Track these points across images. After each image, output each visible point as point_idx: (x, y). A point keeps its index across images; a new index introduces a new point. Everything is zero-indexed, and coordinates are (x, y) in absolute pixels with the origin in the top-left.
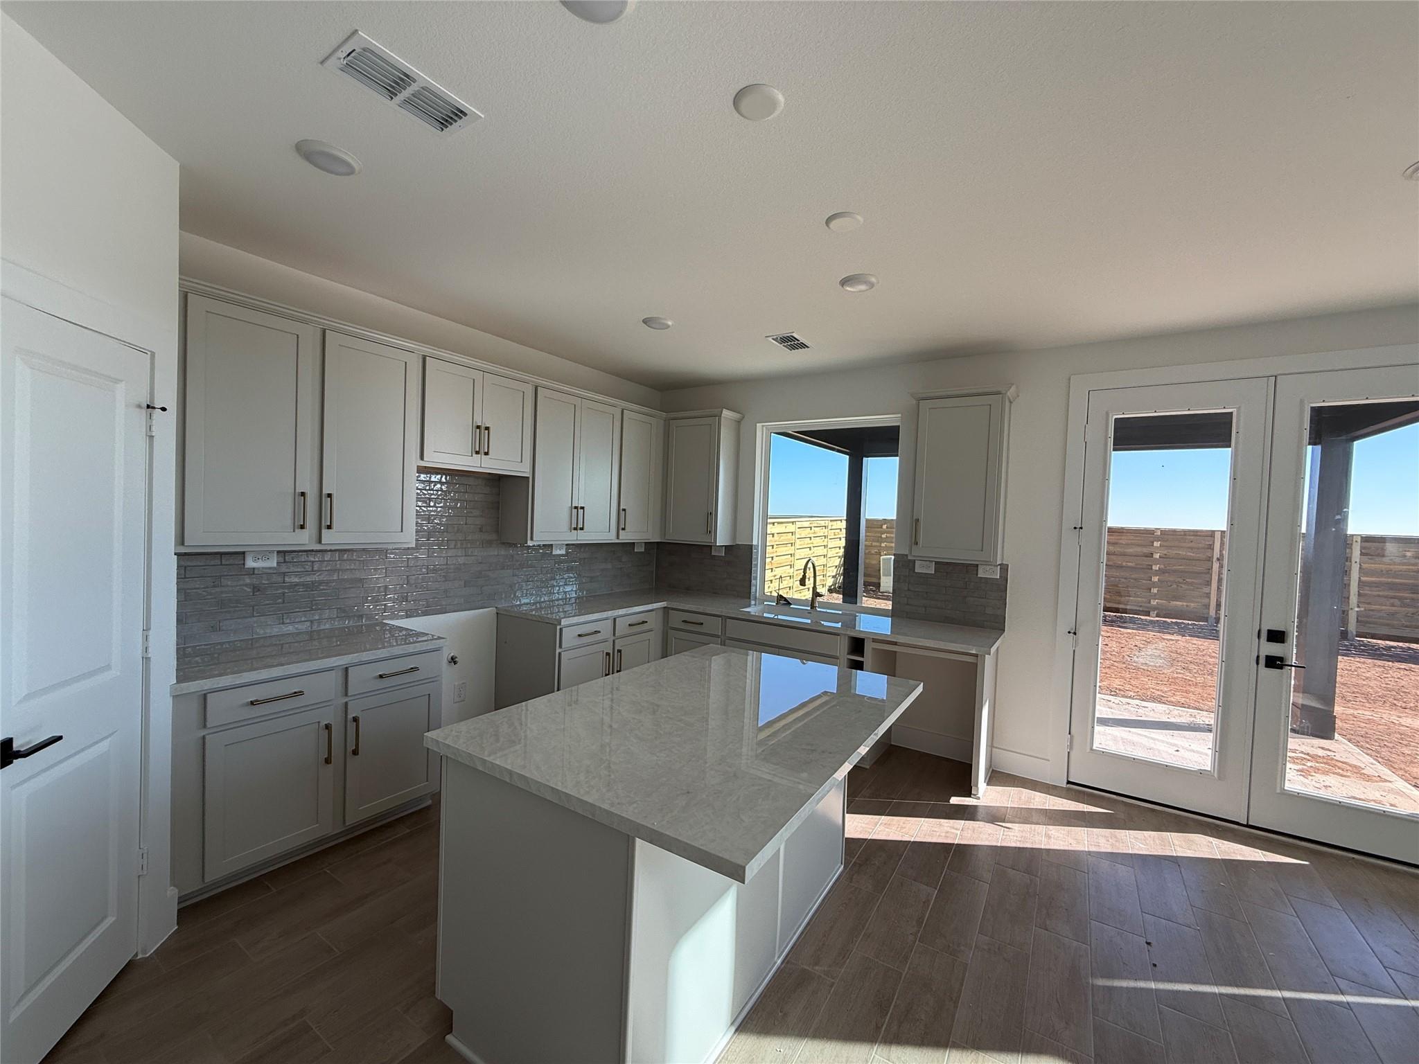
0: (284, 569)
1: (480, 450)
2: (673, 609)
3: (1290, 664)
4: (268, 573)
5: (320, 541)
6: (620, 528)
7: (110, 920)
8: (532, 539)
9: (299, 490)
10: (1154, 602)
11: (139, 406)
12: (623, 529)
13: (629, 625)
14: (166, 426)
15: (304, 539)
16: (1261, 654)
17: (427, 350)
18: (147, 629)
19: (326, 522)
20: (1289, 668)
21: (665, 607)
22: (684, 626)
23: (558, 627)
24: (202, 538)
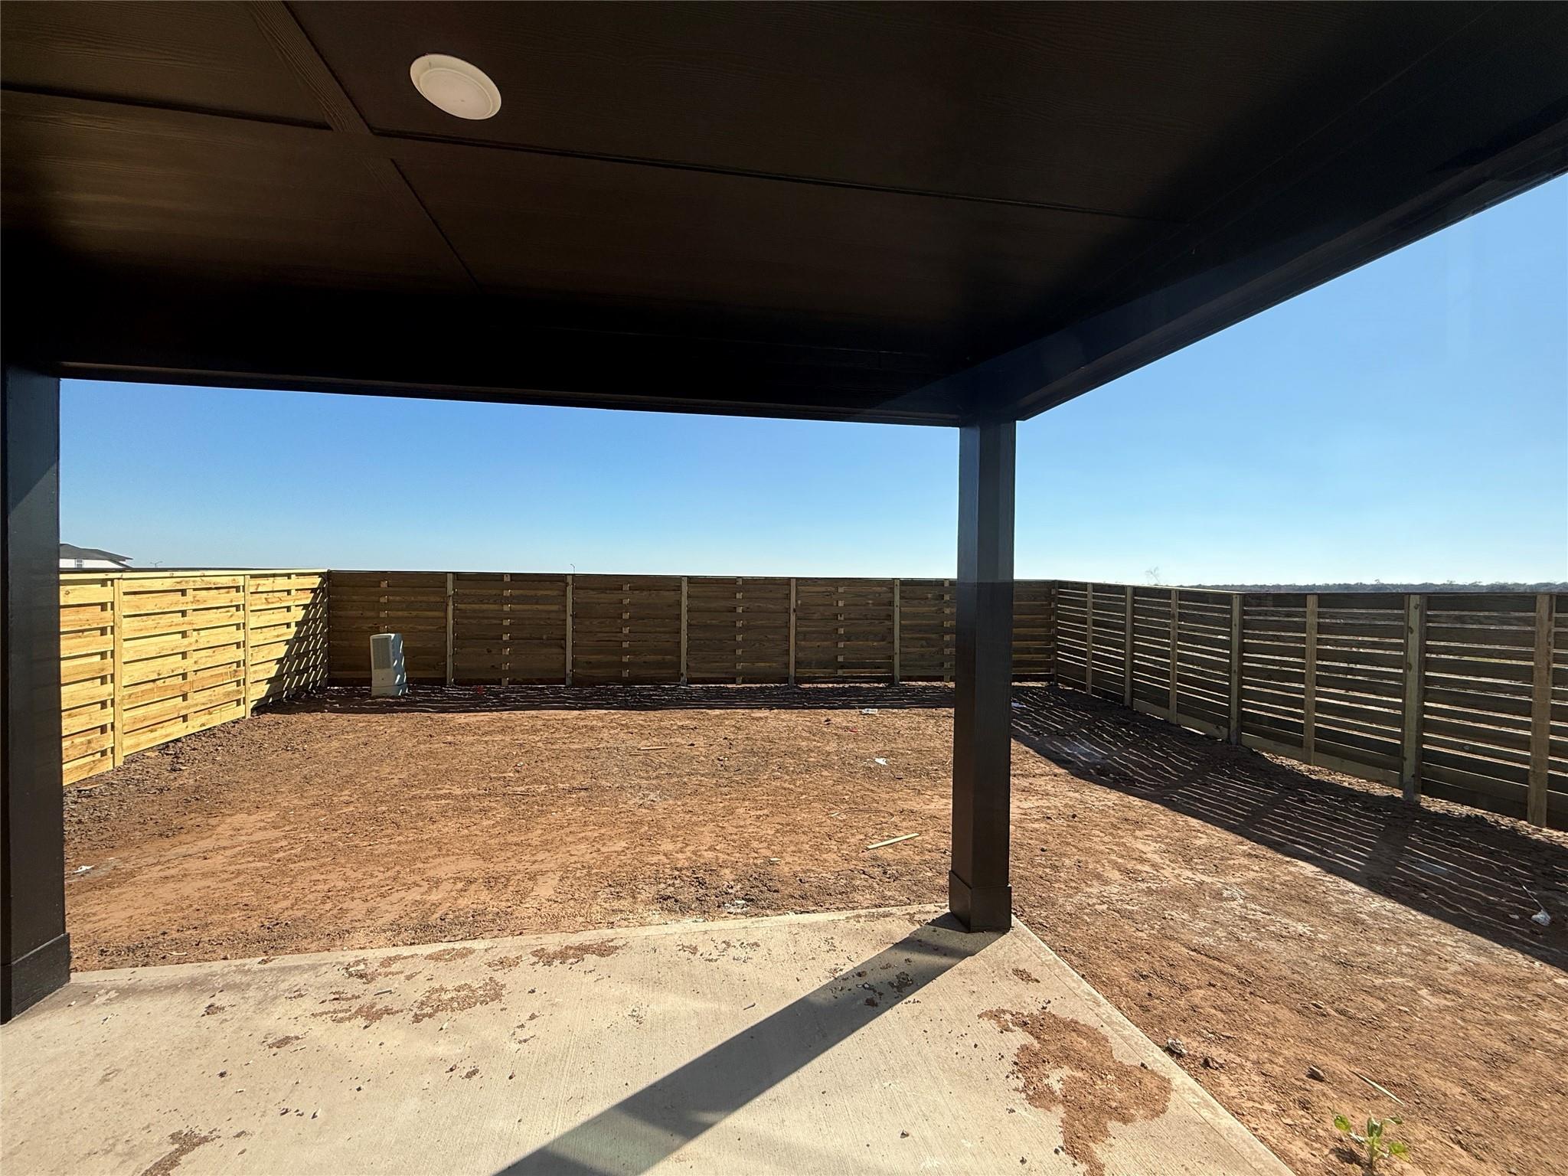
10: (739, 666)
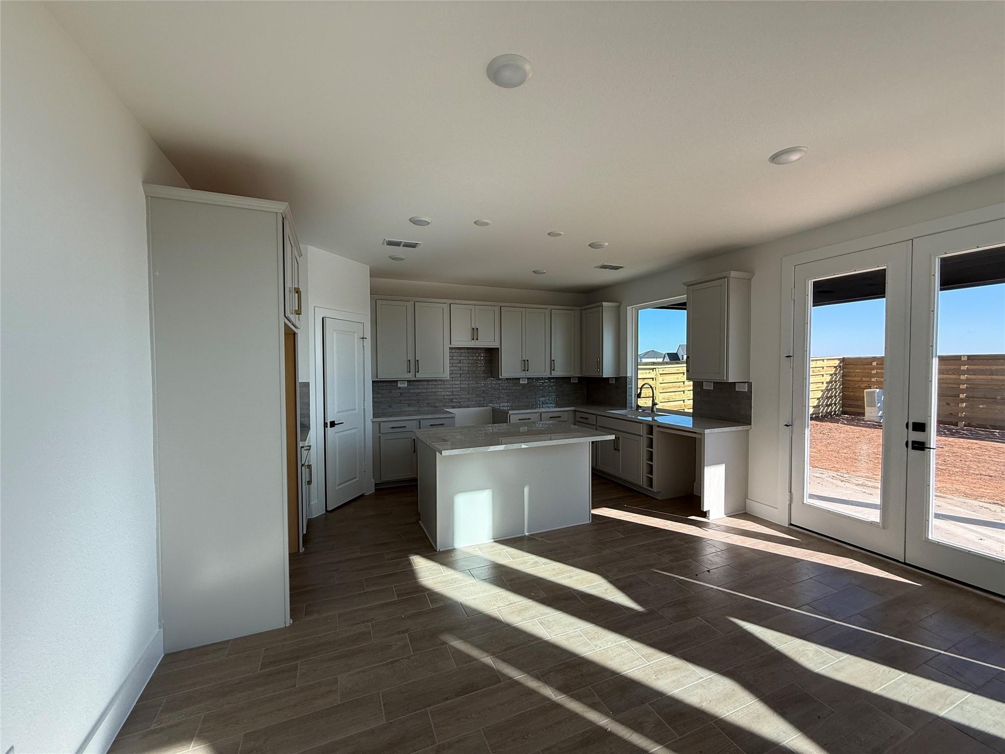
0: (409, 387)
1: (474, 338)
2: (577, 411)
3: (929, 447)
4: (403, 388)
5: (415, 377)
6: (552, 369)
7: (357, 479)
8: (501, 376)
9: (408, 359)
11: (360, 338)
12: (553, 370)
13: (550, 417)
14: (368, 343)
15: (410, 376)
16: (909, 440)
17: (450, 301)
18: (364, 401)
19: (417, 370)
20: (929, 450)
21: (574, 410)
22: (581, 420)
23: (508, 415)
24: (382, 376)
